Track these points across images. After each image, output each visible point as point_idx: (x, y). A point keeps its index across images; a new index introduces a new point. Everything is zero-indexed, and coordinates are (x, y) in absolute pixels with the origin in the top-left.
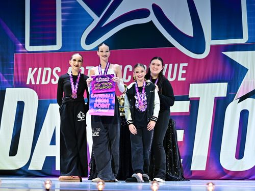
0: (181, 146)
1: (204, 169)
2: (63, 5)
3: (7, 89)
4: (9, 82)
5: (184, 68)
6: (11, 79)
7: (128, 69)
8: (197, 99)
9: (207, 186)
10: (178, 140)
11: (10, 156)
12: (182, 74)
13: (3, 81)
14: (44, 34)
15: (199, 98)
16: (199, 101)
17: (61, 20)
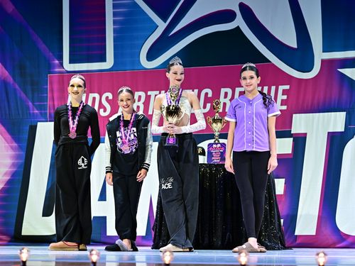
0: (280, 201)
1: (313, 233)
2: (115, 6)
3: (39, 123)
4: (41, 113)
5: (284, 92)
6: (45, 110)
7: (206, 94)
8: (303, 136)
9: (317, 257)
10: (277, 193)
11: (43, 216)
12: (282, 100)
13: (33, 113)
14: (88, 48)
15: (306, 134)
16: (306, 137)
17: (112, 27)
